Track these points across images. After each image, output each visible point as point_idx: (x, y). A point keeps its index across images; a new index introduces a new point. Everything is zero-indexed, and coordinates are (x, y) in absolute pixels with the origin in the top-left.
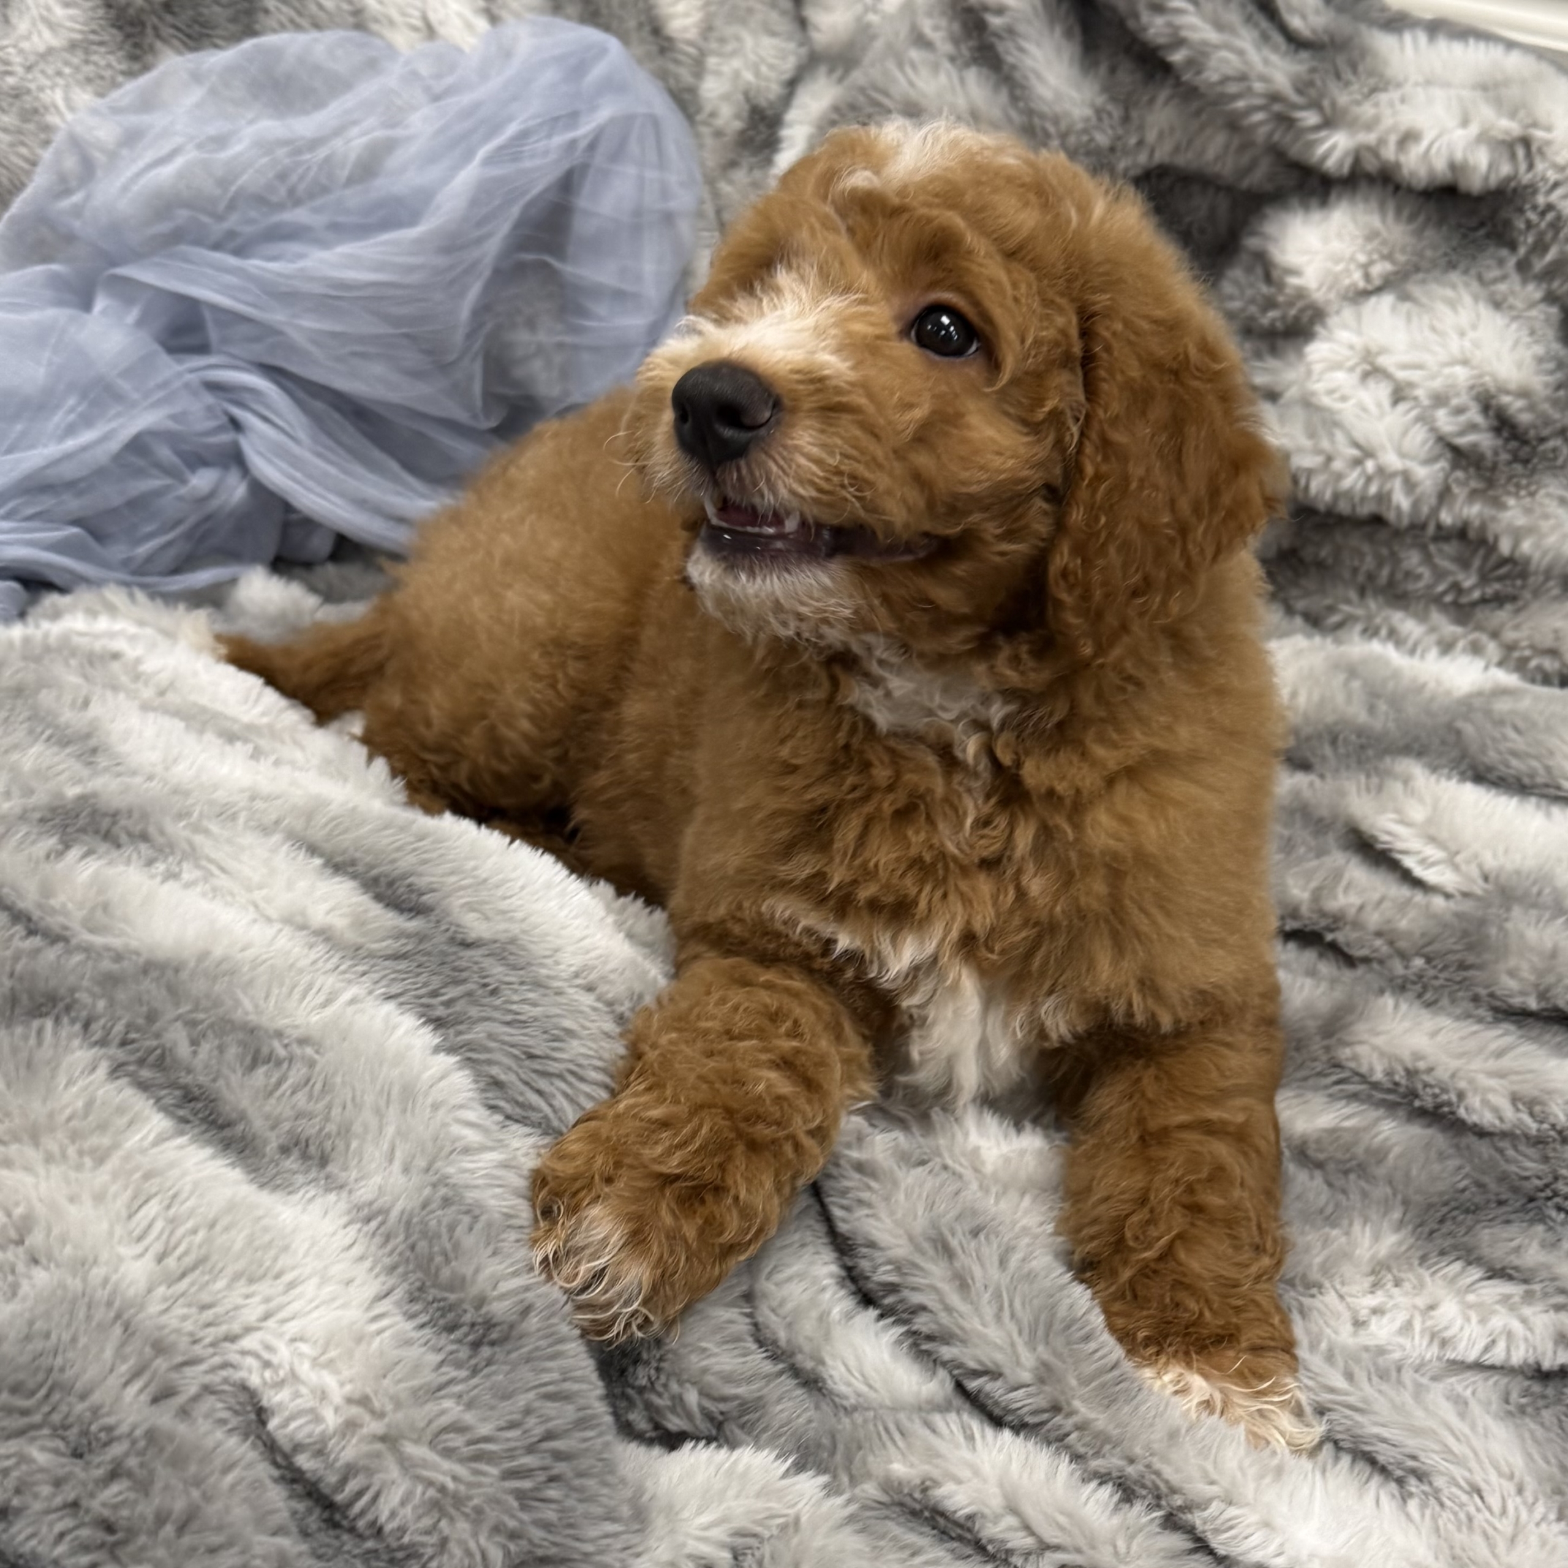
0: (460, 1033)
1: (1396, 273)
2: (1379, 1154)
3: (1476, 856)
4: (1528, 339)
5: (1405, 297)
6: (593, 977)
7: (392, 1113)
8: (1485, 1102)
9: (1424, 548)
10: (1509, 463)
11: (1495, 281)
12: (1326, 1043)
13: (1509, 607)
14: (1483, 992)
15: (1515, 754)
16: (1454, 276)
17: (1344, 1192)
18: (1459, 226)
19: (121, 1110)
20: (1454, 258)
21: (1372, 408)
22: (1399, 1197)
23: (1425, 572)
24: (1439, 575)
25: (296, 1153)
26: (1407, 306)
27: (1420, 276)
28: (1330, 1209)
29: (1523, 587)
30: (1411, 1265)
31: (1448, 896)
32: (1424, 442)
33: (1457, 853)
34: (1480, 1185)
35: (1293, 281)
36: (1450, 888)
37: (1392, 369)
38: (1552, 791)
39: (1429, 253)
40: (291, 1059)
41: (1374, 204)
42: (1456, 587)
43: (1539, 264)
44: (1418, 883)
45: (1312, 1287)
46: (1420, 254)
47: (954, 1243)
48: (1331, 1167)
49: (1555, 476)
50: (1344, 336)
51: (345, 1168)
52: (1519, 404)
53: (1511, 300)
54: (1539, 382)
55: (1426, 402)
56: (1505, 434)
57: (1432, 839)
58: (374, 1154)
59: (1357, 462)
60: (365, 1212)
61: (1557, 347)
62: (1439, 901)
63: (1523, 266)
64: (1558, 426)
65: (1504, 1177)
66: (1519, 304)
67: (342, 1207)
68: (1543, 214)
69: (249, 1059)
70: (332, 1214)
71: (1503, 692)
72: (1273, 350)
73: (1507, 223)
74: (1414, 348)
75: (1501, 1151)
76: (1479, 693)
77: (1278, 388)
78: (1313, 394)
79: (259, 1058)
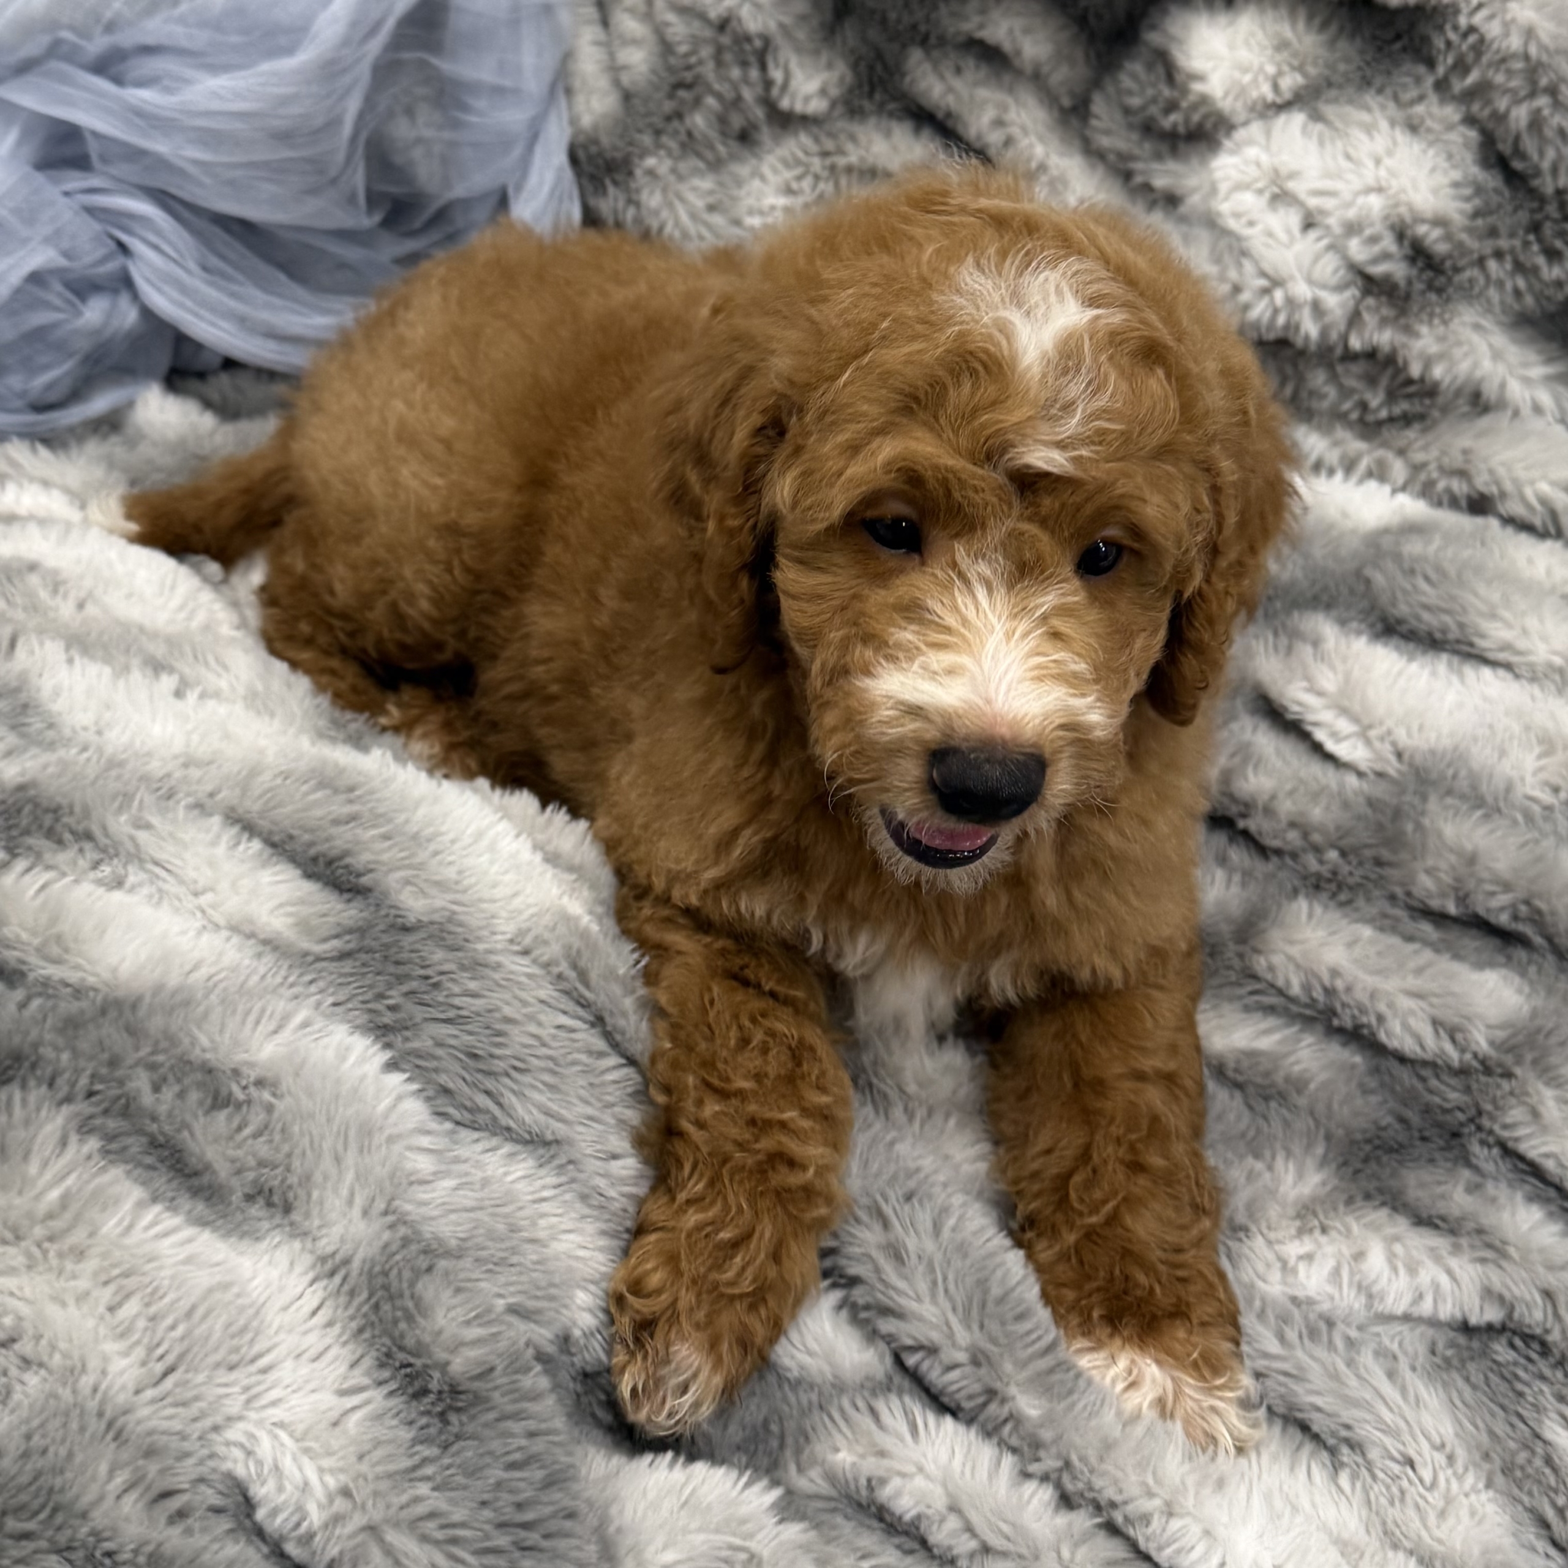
0: (407, 1039)
1: (1306, 87)
2: (1299, 1084)
3: (1389, 732)
4: (1446, 165)
5: (1316, 117)
6: (528, 941)
7: (351, 1158)
8: (1406, 1026)
9: (1331, 367)
10: (1423, 293)
11: (1413, 102)
12: (1240, 948)
13: (1417, 426)
14: (1399, 891)
15: (1427, 607)
16: (1370, 98)
17: (1265, 1118)
18: (1375, 38)
19: (96, 1194)
20: (1368, 72)
21: (1283, 236)
22: (1322, 1132)
23: (1332, 392)
24: (1345, 392)
25: (261, 1201)
26: (1319, 127)
27: (1333, 93)
28: (1251, 1133)
29: (1432, 406)
30: (1335, 1209)
31: (1360, 774)
32: (1336, 271)
33: (1370, 727)
34: (1402, 1120)
35: (1197, 87)
36: (1363, 766)
37: (1303, 196)
38: (1465, 648)
39: (1342, 67)
40: (249, 1102)
41: (1284, 12)
42: (1364, 406)
43: (1458, 86)
44: (1329, 758)
45: (1239, 1230)
46: (1331, 66)
47: (888, 1210)
48: (1251, 1090)
49: (1471, 305)
50: (1252, 152)
51: (307, 1215)
52: (1436, 233)
53: (1429, 123)
54: (1455, 209)
55: (1338, 230)
56: (1420, 263)
57: (1344, 711)
58: (335, 1203)
59: (1266, 291)
60: (329, 1265)
61: (1475, 171)
62: (1352, 780)
63: (1442, 86)
64: (1476, 256)
65: (1427, 1110)
66: (1436, 126)
67: (307, 1259)
68: (1465, 35)
69: (209, 1101)
70: (298, 1269)
71: (1412, 529)
72: (1174, 152)
73: (1426, 40)
74: (1327, 175)
75: (1423, 1080)
76: (1386, 531)
77: (1179, 192)
78: (1219, 214)
79: (219, 1101)
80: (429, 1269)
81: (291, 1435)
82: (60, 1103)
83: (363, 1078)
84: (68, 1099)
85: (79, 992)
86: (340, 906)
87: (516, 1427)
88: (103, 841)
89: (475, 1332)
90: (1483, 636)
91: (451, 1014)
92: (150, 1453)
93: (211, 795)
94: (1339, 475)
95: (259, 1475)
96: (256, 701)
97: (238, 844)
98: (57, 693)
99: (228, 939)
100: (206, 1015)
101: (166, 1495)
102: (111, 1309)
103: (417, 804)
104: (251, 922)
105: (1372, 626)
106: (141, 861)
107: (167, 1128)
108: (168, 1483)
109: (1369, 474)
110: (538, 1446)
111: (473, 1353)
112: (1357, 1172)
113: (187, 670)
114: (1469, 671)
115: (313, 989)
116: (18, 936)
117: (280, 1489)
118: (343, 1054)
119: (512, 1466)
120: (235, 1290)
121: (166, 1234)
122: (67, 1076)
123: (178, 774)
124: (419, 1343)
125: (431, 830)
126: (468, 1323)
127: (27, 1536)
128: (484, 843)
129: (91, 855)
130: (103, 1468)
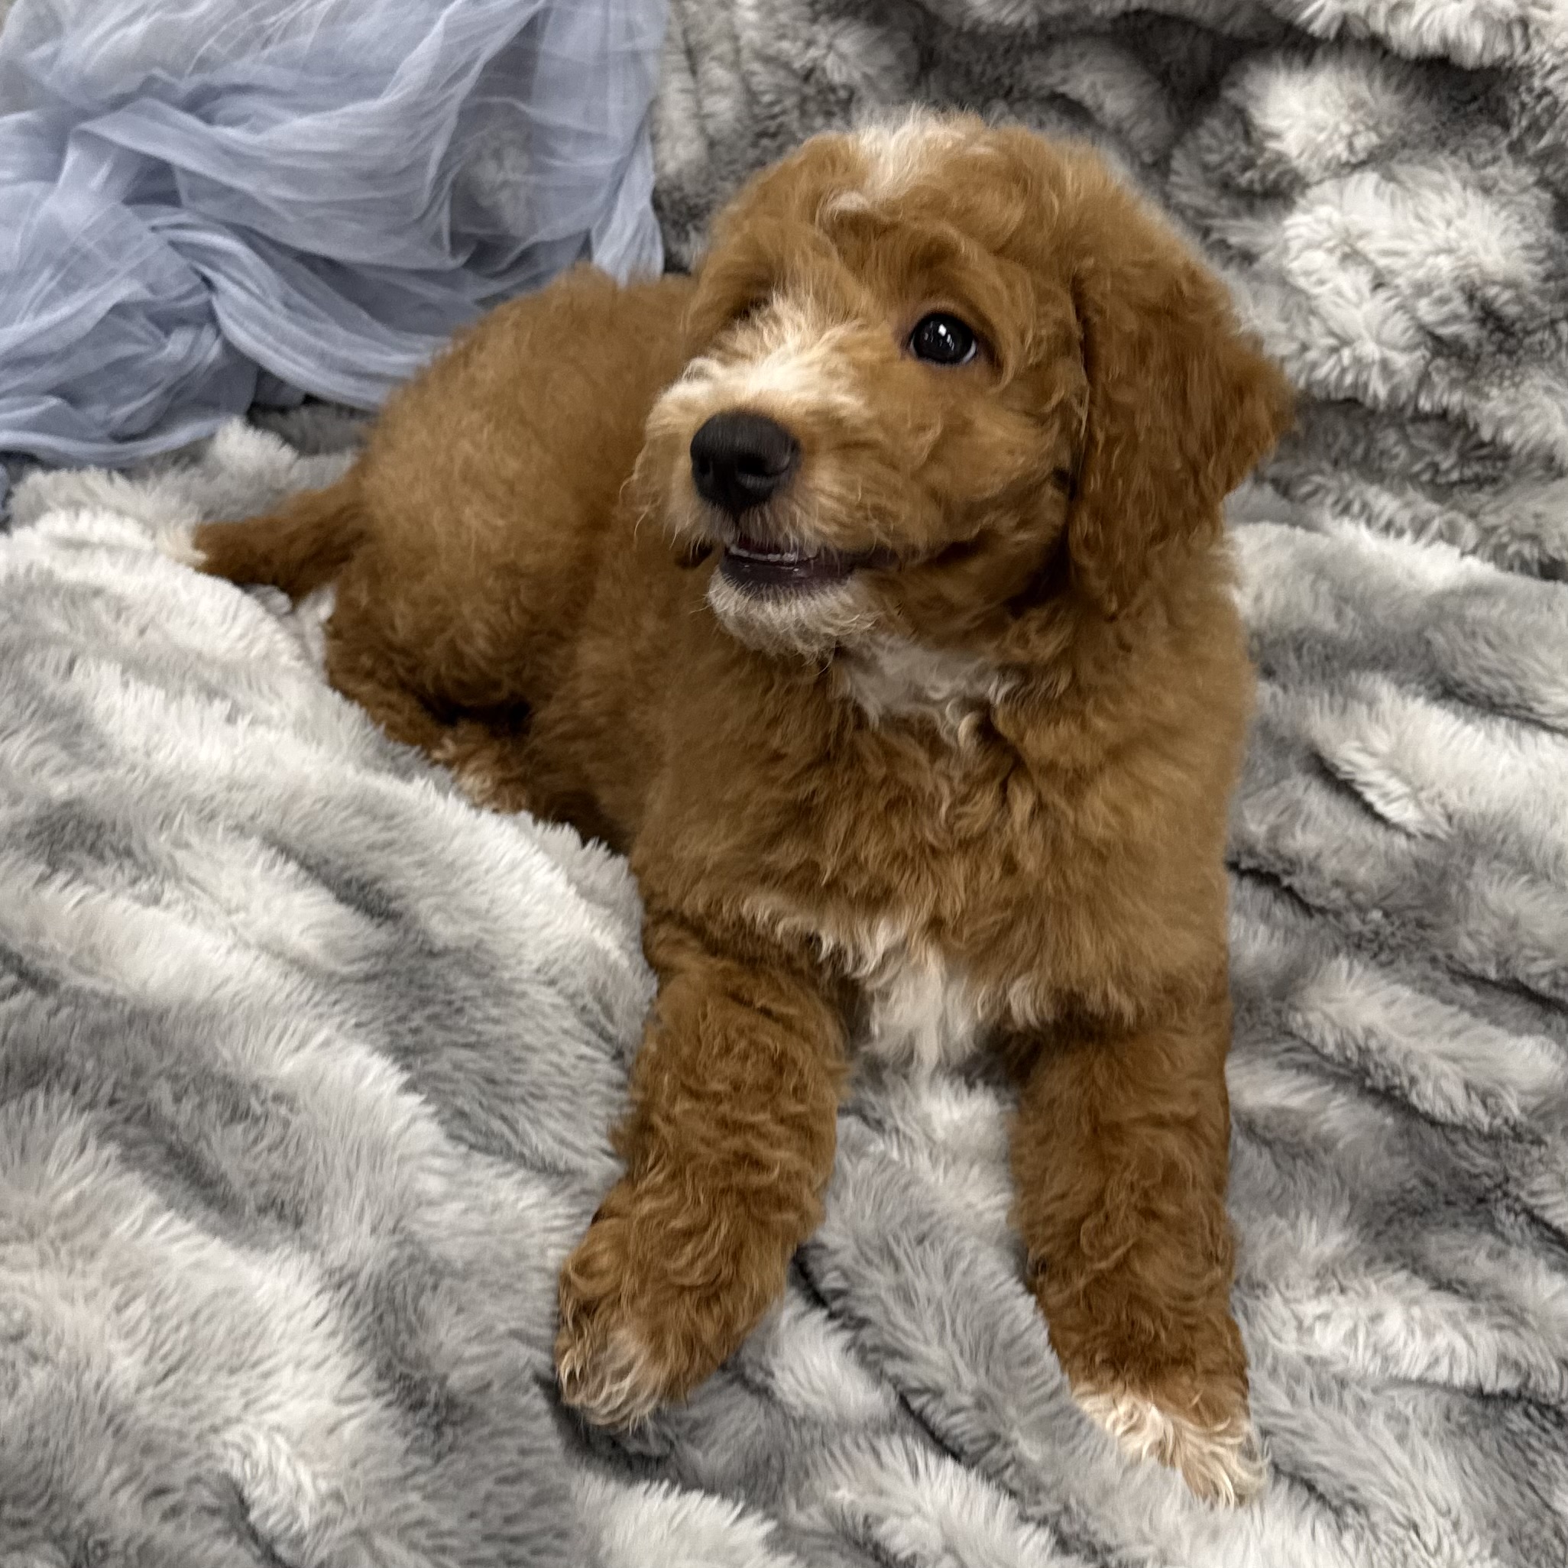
0: (426, 1062)
1: (1381, 147)
2: (1327, 1144)
3: (1440, 795)
4: (1518, 227)
5: (1390, 177)
7: (362, 1175)
8: (1438, 1089)
9: (1401, 427)
10: (1494, 354)
11: (1486, 164)
12: (1278, 1004)
13: (1488, 489)
14: (1440, 954)
15: (1488, 672)
16: (1443, 159)
17: (1292, 1176)
18: (1451, 98)
19: (109, 1197)
20: (1444, 133)
21: (1350, 294)
22: (1347, 1192)
23: (1402, 452)
24: (1417, 454)
25: (272, 1214)
26: (1392, 186)
27: (1406, 153)
28: (1278, 1191)
29: (1503, 469)
30: (1355, 1270)
31: (1409, 836)
32: (1405, 330)
33: (1422, 789)
34: (1428, 1183)
35: (1273, 145)
36: (1412, 829)
37: (1372, 256)
38: (1523, 713)
39: (1417, 127)
40: (266, 1116)
41: (1361, 71)
42: (1435, 467)
43: (1534, 148)
44: (1379, 818)
45: (1257, 1287)
46: (1406, 127)
47: (899, 1252)
48: (1279, 1148)
49: (1542, 367)
50: (1324, 211)
51: (318, 1229)
52: (1507, 295)
53: (1502, 184)
54: (1527, 272)
55: (1408, 291)
56: (1490, 326)
57: (1395, 772)
58: (345, 1219)
59: (1334, 350)
60: (336, 1278)
61: (1549, 233)
62: (1401, 841)
63: (1516, 148)
64: (1547, 319)
65: (1455, 1173)
66: (1511, 189)
67: (315, 1272)
68: (1539, 97)
69: (227, 1115)
70: (306, 1279)
71: (1477, 591)
72: (1251, 210)
73: (1501, 101)
74: (1399, 235)
75: (1453, 1144)
76: (1452, 593)
77: (1254, 250)
78: (1289, 272)
79: (237, 1113)
80: (435, 1287)
81: (288, 1439)
82: (83, 1110)
83: (378, 1099)
84: (91, 1105)
85: (108, 1002)
86: (370, 930)
87: (509, 1443)
88: (142, 858)
89: (475, 1349)
90: (1542, 702)
91: (473, 1039)
92: (147, 1449)
93: (253, 818)
94: (1408, 537)
95: (253, 1477)
96: (306, 729)
97: (272, 866)
98: (109, 714)
99: (257, 958)
100: (230, 1028)
101: (160, 1492)
102: (119, 1309)
103: (456, 833)
104: (280, 940)
105: (1430, 688)
106: (178, 880)
107: (185, 1139)
108: (164, 1479)
109: (1440, 536)
110: (530, 1462)
111: (473, 1370)
112: (1378, 1234)
113: (240, 697)
114: (1526, 735)
115: (337, 1008)
116: (53, 948)
117: (274, 1490)
118: (360, 1074)
119: (504, 1480)
120: (240, 1296)
121: (177, 1239)
122: (90, 1083)
123: (221, 797)
124: (419, 1355)
125: (466, 859)
126: (469, 1341)
127: (24, 1524)
128: (518, 874)
129: (130, 871)
130: (102, 1463)
